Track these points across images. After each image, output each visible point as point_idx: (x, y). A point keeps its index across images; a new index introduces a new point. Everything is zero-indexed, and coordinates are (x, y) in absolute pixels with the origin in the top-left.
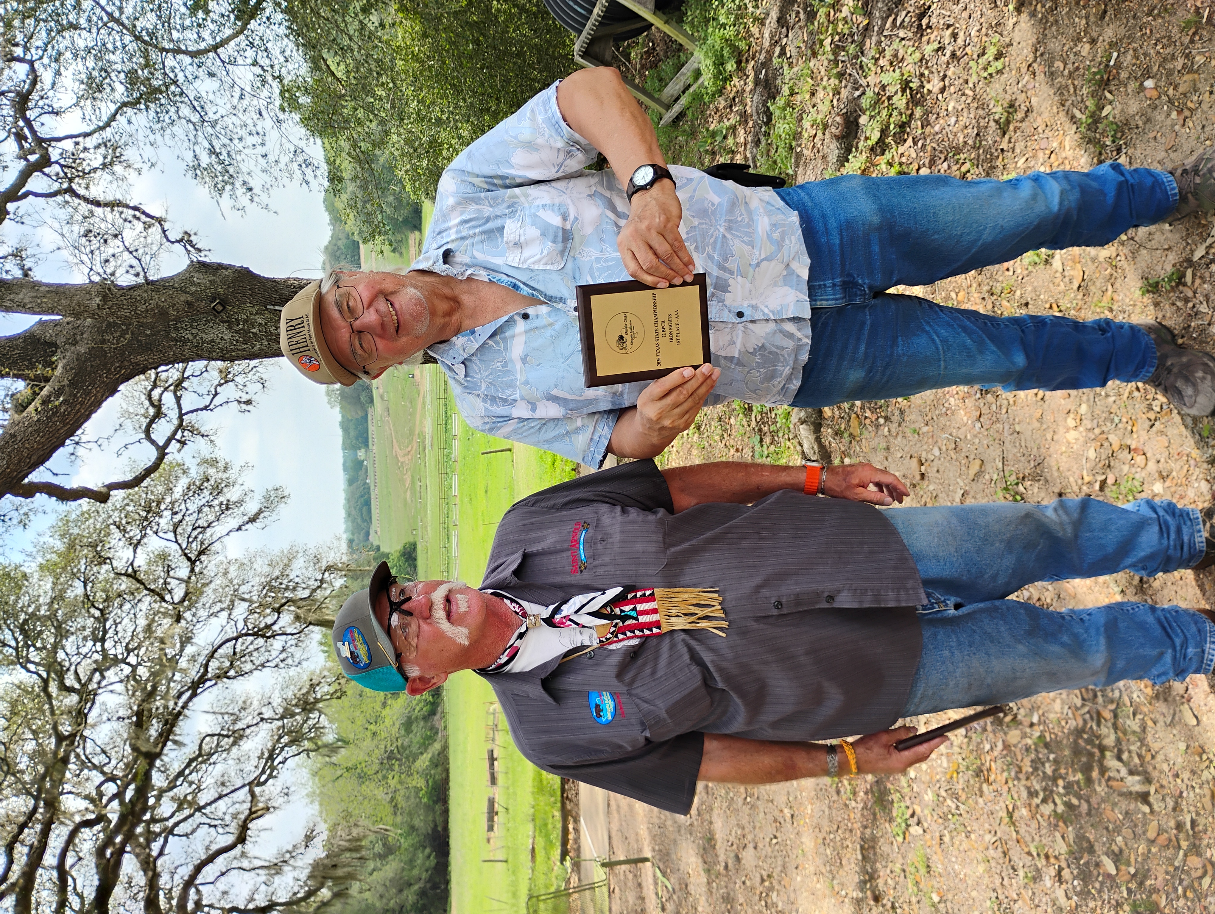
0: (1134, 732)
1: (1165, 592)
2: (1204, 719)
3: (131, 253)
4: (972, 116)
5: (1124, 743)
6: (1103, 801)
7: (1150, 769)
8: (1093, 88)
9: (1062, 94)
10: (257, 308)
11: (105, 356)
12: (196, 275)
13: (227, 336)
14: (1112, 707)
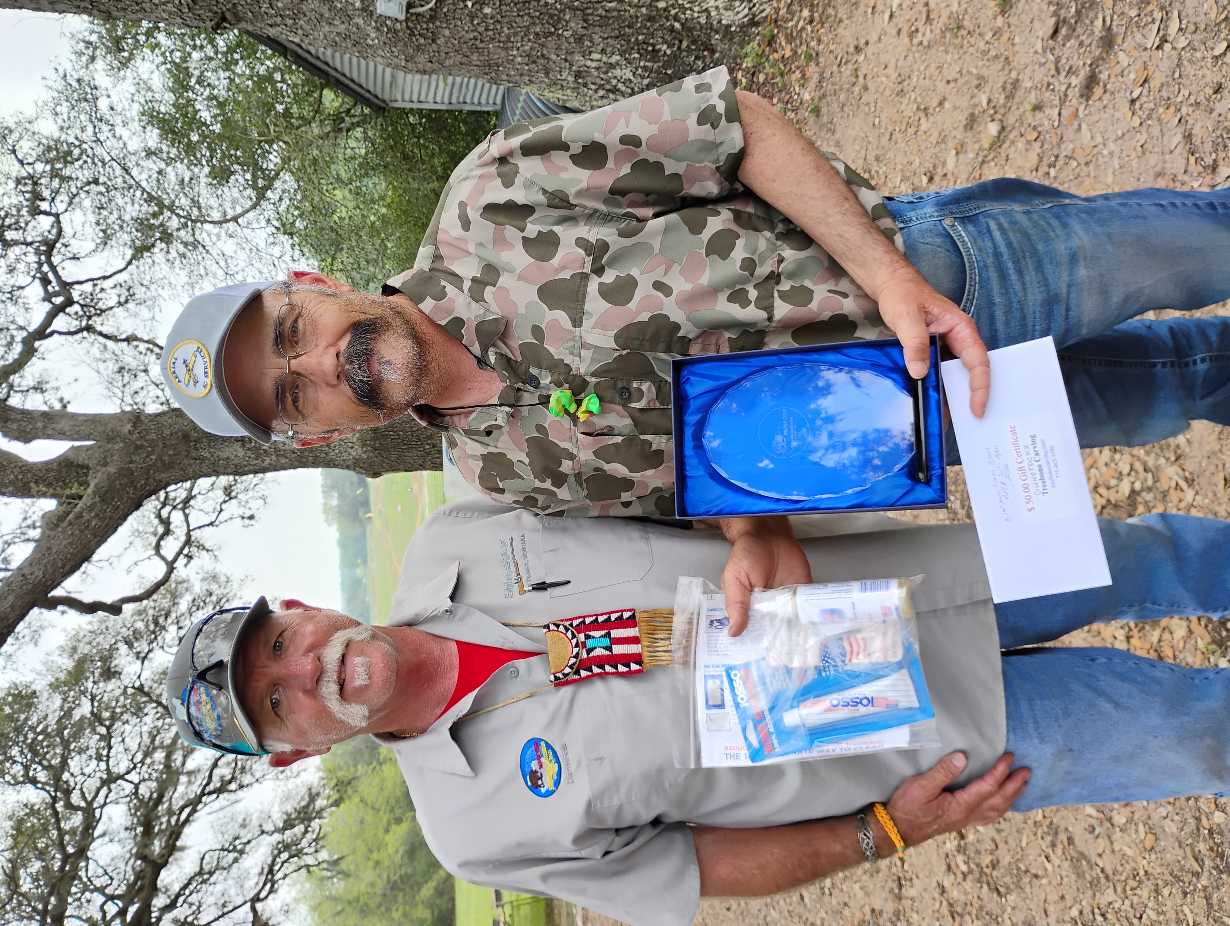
3: (157, 385)
11: (132, 475)
13: (241, 453)
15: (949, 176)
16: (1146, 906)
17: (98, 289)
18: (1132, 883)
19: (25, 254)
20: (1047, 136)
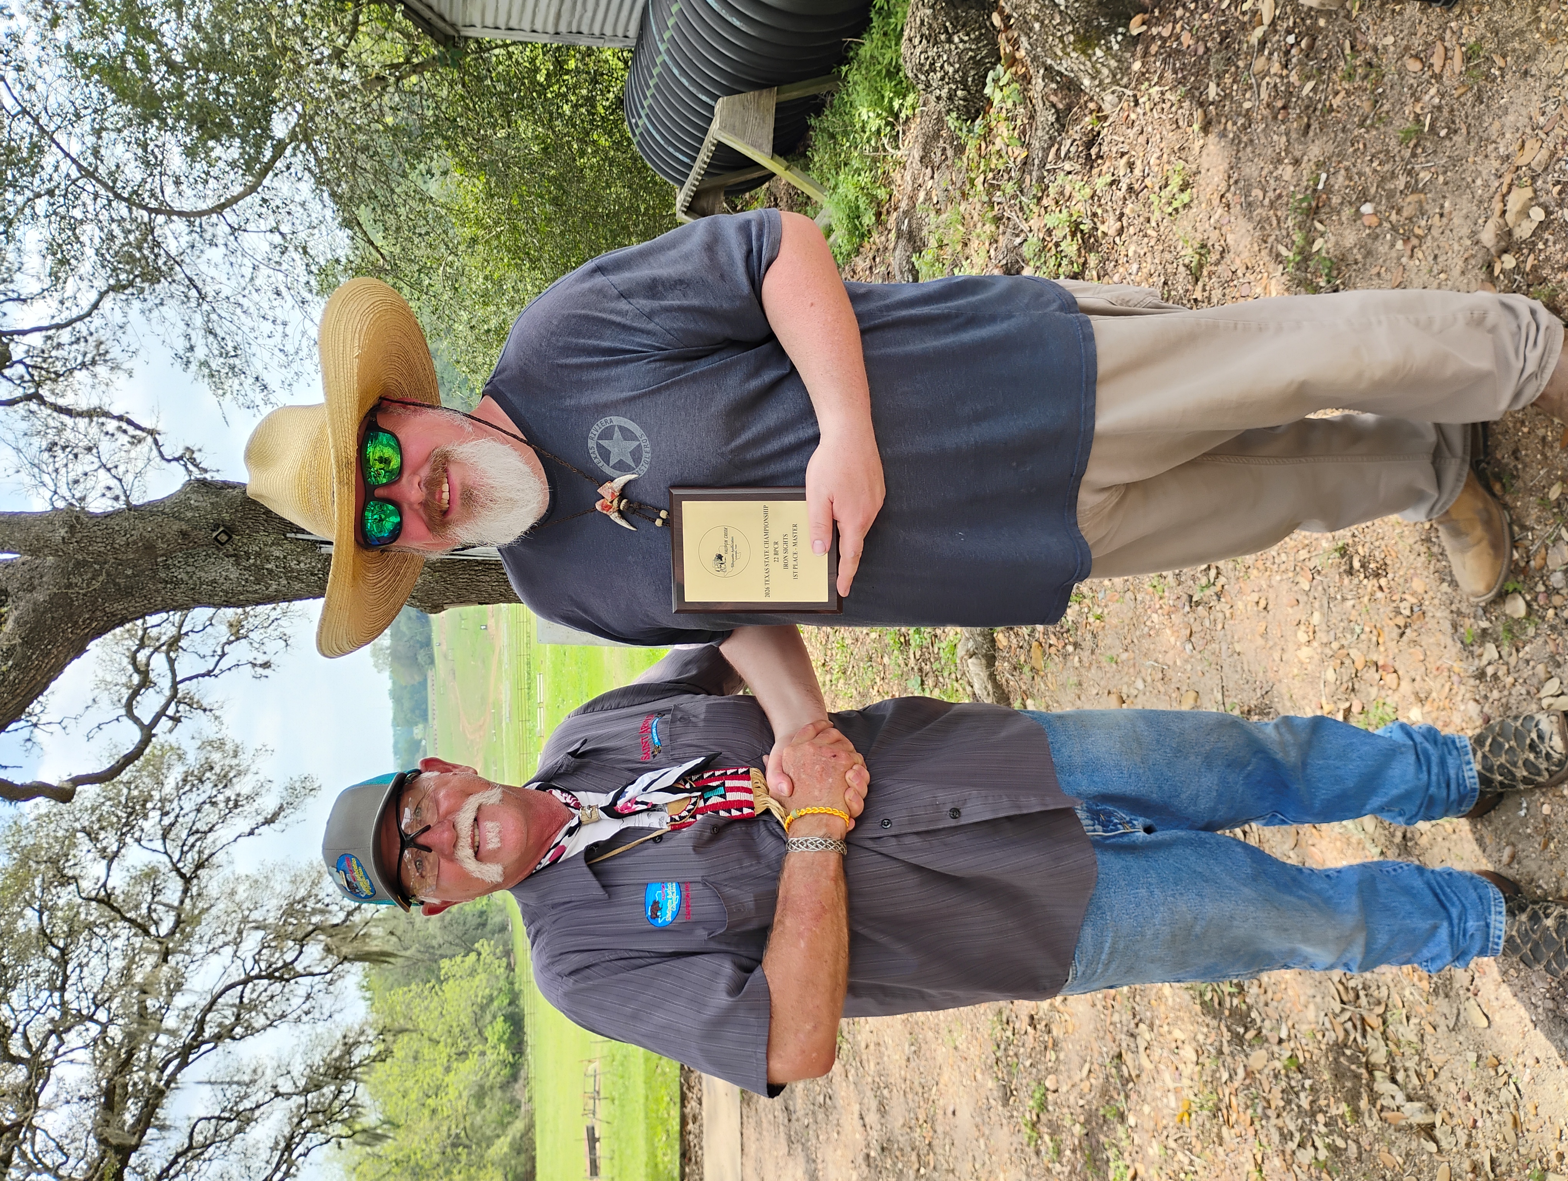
0: (1410, 1043)
1: (1436, 850)
2: (1496, 1018)
3: (109, 470)
4: (1157, 261)
5: (1397, 1059)
6: (1376, 1140)
7: (1433, 1092)
8: (1299, 218)
9: (1263, 228)
10: (273, 537)
11: (71, 605)
12: (193, 496)
13: (234, 574)
14: (1380, 1010)
17: (51, 343)
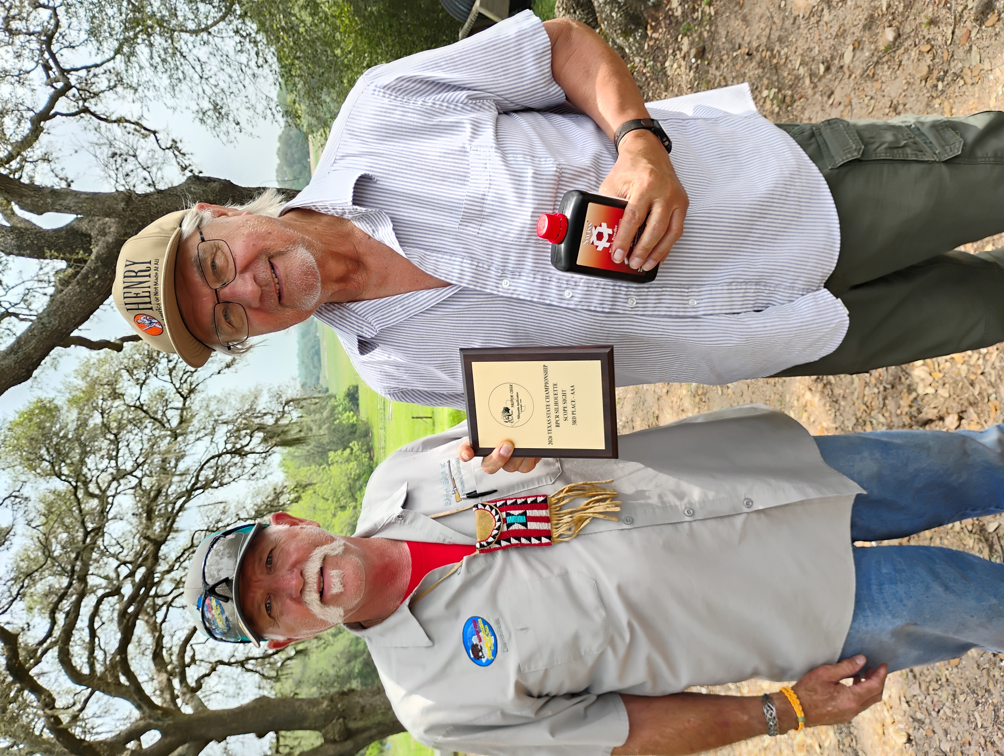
12: (193, 186)
15: (845, 69)
16: (944, 705)
17: (91, 74)
18: (934, 685)
19: (28, 41)
20: (939, 51)
